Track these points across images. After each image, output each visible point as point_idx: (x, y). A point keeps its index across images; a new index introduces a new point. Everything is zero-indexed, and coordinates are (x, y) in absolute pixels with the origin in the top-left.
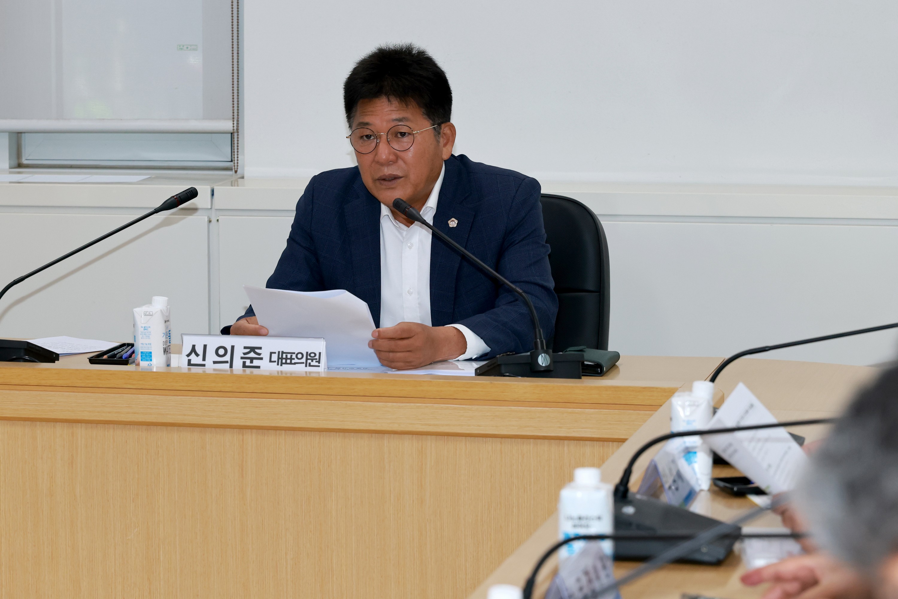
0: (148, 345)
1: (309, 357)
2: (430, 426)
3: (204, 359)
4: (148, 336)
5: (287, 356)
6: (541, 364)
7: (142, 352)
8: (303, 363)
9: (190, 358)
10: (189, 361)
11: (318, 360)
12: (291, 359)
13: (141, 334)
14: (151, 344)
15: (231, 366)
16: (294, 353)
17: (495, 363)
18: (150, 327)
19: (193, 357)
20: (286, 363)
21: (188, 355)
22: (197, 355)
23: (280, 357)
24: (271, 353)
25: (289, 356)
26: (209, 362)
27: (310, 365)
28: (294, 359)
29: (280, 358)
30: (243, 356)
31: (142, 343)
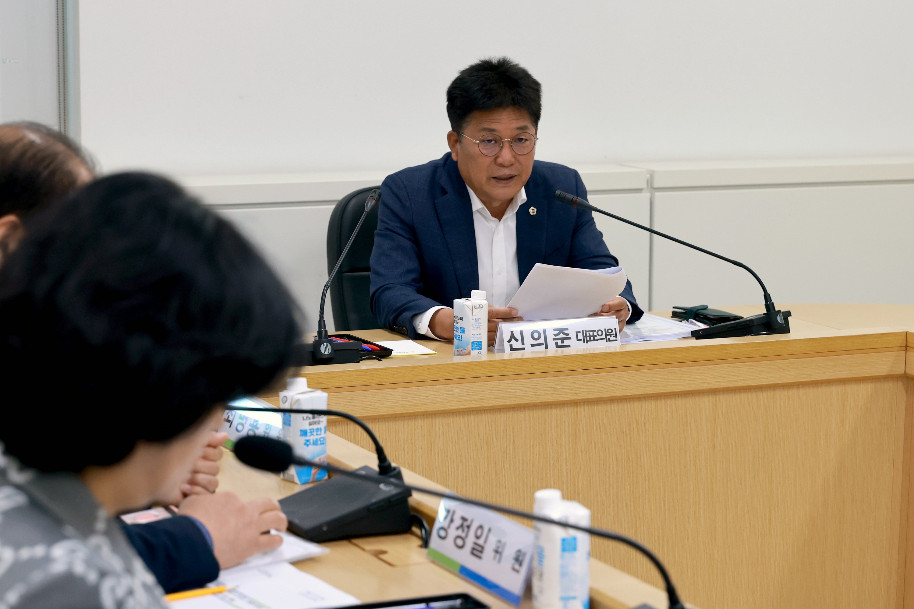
0: (478, 335)
1: (607, 333)
2: (731, 382)
4: (479, 327)
5: (589, 334)
6: (780, 322)
7: (473, 342)
8: (604, 339)
9: (511, 343)
10: (511, 346)
11: (615, 335)
12: (594, 336)
13: (472, 326)
14: (481, 334)
15: (547, 348)
16: (595, 331)
17: (748, 324)
18: (480, 319)
19: (513, 342)
20: (590, 340)
21: (509, 341)
22: (517, 340)
23: (585, 335)
24: (577, 333)
25: (591, 334)
26: (527, 345)
27: (610, 341)
28: (596, 336)
29: (585, 337)
30: (554, 337)
31: (473, 334)
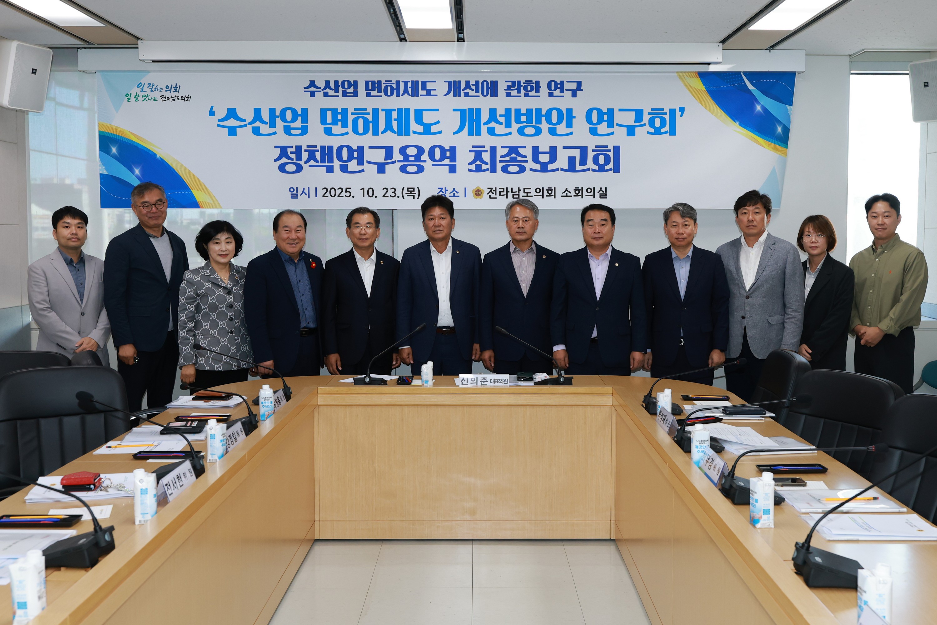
1: (504, 381)
3: (467, 382)
8: (502, 383)
10: (462, 383)
11: (507, 382)
12: (498, 381)
15: (477, 384)
19: (463, 381)
21: (462, 381)
22: (465, 381)
24: (491, 380)
25: (497, 380)
27: (504, 383)
30: (481, 381)
